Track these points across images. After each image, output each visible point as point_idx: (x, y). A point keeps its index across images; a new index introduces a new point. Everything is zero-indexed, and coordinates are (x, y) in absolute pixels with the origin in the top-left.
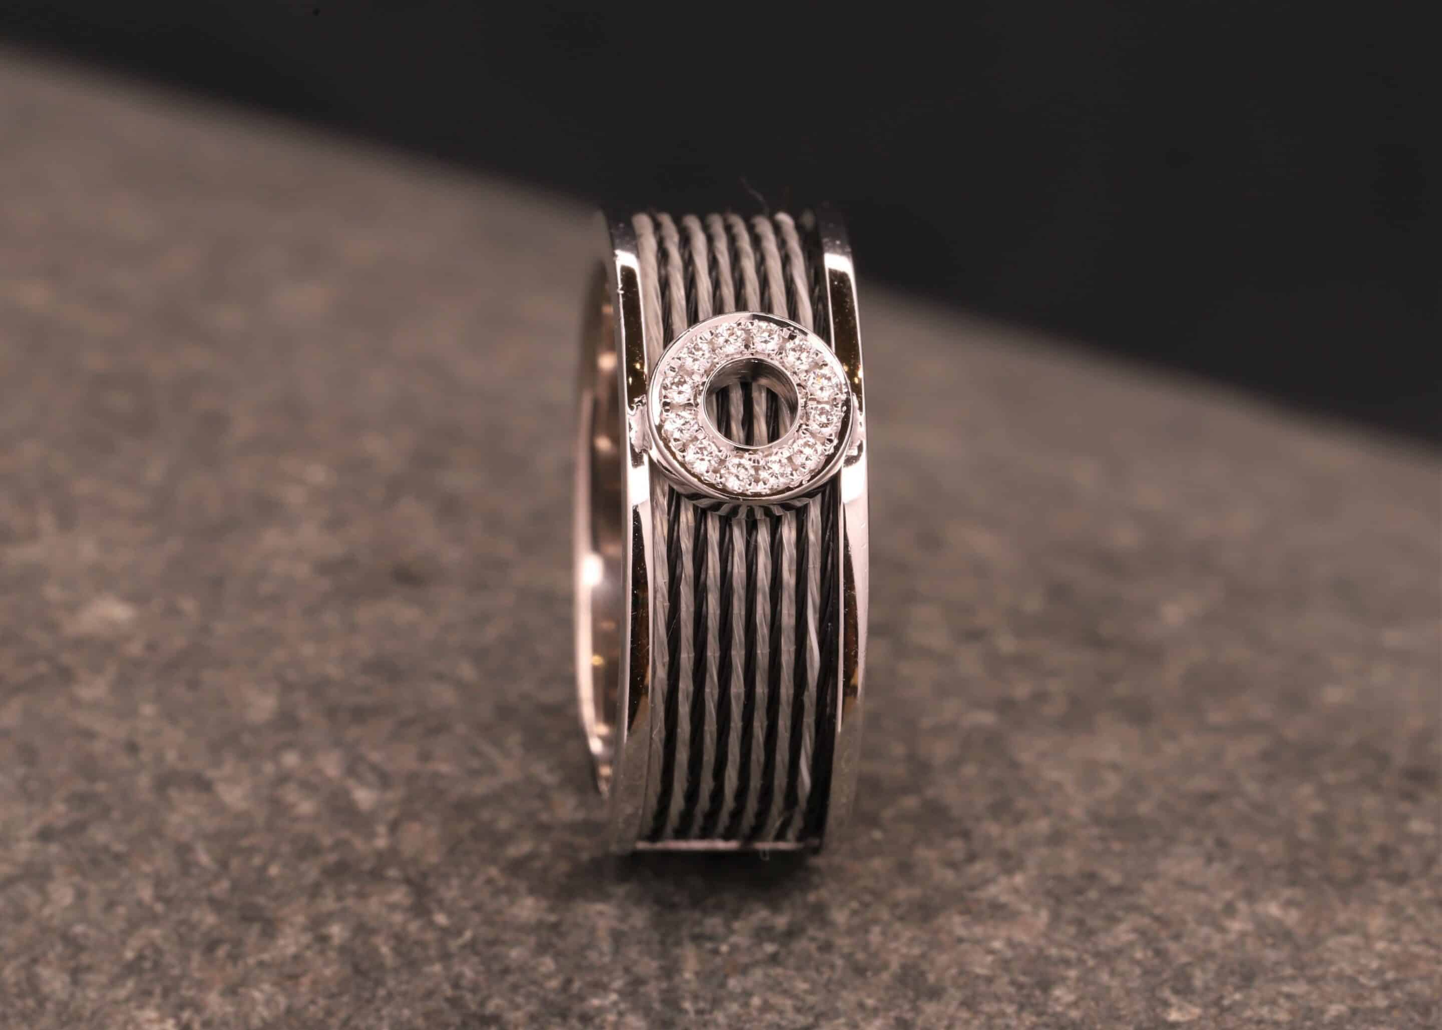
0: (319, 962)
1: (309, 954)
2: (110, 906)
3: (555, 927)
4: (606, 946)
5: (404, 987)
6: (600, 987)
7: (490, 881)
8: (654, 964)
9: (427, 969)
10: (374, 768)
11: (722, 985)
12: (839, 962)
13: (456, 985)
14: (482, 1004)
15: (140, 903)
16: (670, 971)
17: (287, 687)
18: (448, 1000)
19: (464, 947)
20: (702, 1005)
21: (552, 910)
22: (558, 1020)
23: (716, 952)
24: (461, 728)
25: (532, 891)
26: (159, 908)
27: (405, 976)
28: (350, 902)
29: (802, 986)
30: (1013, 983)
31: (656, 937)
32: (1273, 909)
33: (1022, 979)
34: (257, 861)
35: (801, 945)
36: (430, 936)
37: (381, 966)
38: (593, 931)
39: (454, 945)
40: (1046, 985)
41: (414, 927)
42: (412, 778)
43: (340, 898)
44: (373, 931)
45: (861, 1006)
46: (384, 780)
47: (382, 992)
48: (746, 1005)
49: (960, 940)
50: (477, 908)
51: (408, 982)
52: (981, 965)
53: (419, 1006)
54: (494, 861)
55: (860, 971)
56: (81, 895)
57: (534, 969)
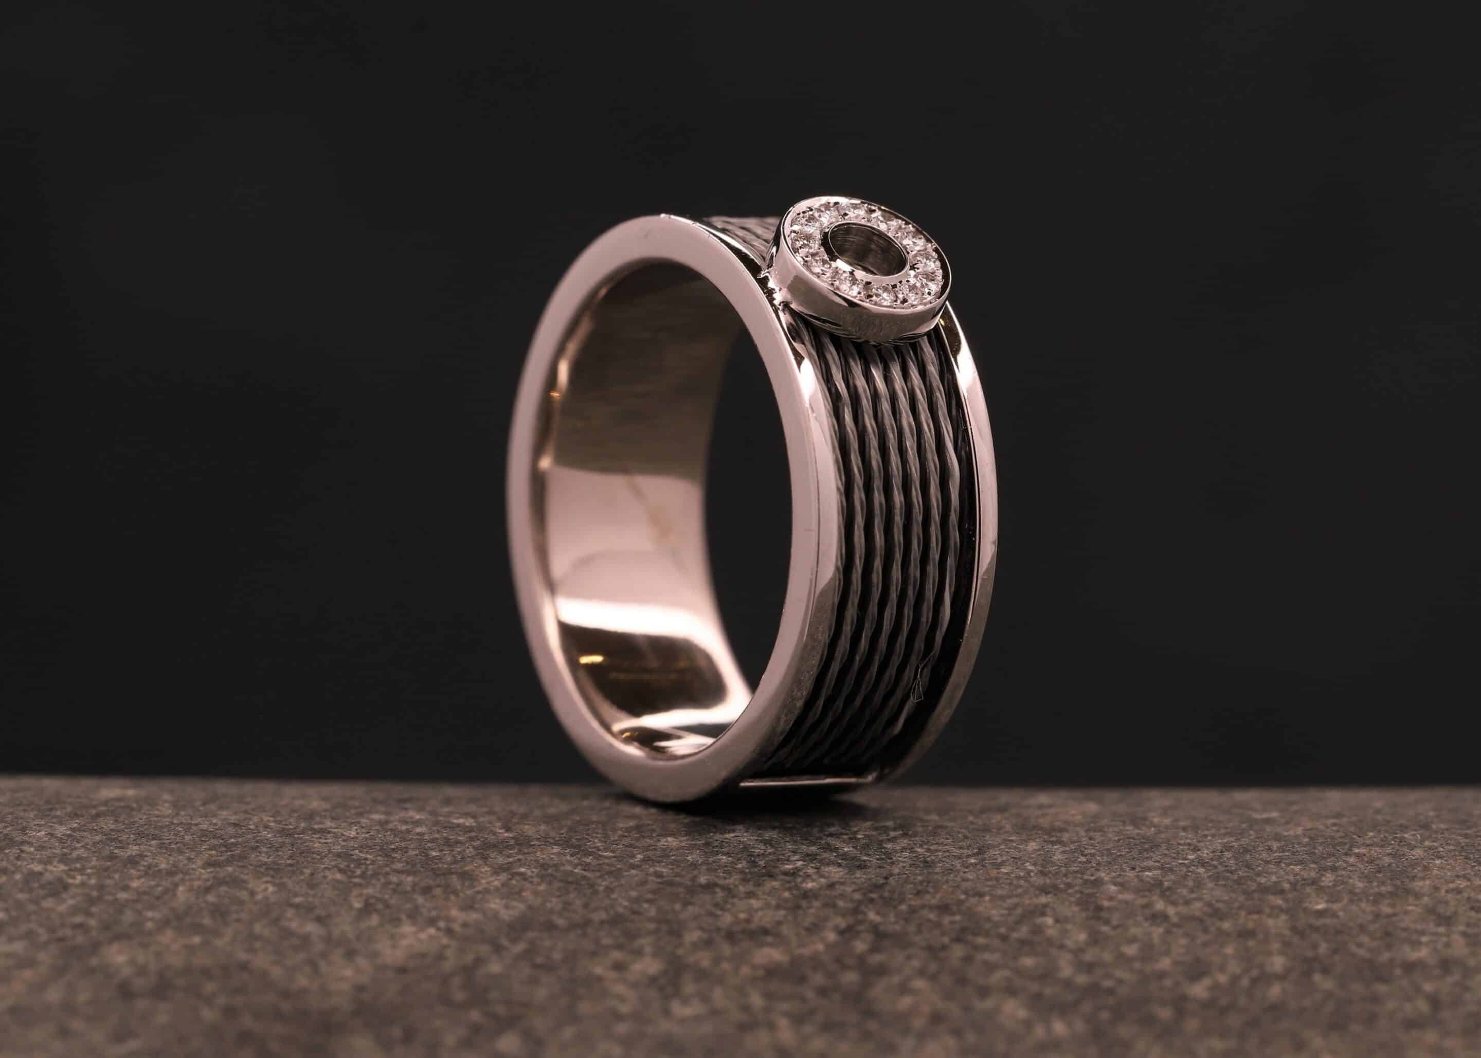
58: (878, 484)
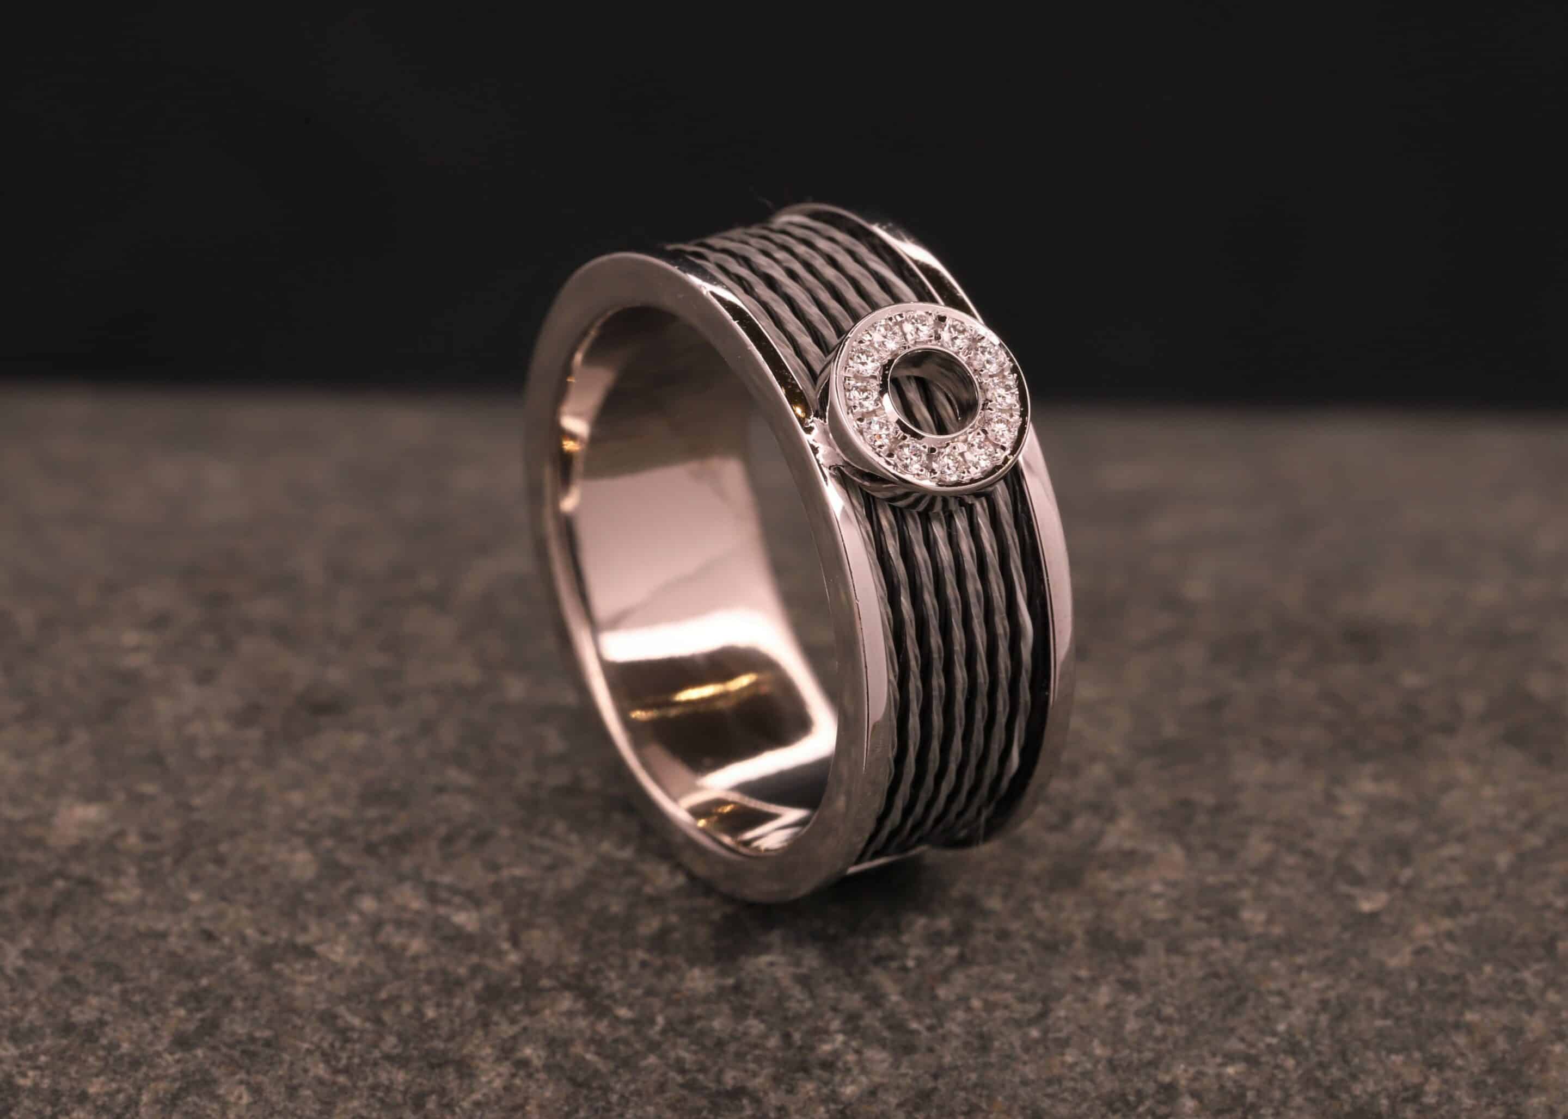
0: (533, 1087)
1: (518, 1081)
2: (292, 1091)
3: (737, 988)
4: (797, 992)
5: (632, 1087)
6: (823, 1033)
7: (644, 964)
8: (857, 997)
9: (643, 1063)
10: (453, 890)
11: (934, 998)
12: (1027, 945)
13: (683, 1071)
14: (719, 1081)
15: (321, 1081)
16: (875, 998)
17: (311, 840)
18: (682, 1086)
19: (664, 1032)
20: (928, 1021)
21: (723, 973)
22: (800, 1075)
23: (904, 969)
24: (505, 832)
25: (692, 963)
26: (342, 1079)
27: (627, 1077)
28: (526, 1021)
29: (1009, 977)
30: (1199, 918)
31: (841, 972)
32: (1368, 787)
33: (1205, 912)
34: (407, 1009)
35: (978, 940)
36: (624, 1032)
37: (596, 1073)
38: (776, 982)
39: (654, 1032)
40: (1231, 911)
41: (602, 1026)
42: (497, 889)
43: (513, 1021)
44: (567, 1043)
45: (1077, 979)
46: (473, 900)
47: (614, 1098)
48: (969, 1009)
49: (1121, 894)
50: (650, 992)
51: (634, 1080)
52: (1159, 911)
53: (658, 1099)
54: (635, 946)
55: (1051, 947)
56: (256, 1090)
57: (745, 1034)
58: (938, 665)
